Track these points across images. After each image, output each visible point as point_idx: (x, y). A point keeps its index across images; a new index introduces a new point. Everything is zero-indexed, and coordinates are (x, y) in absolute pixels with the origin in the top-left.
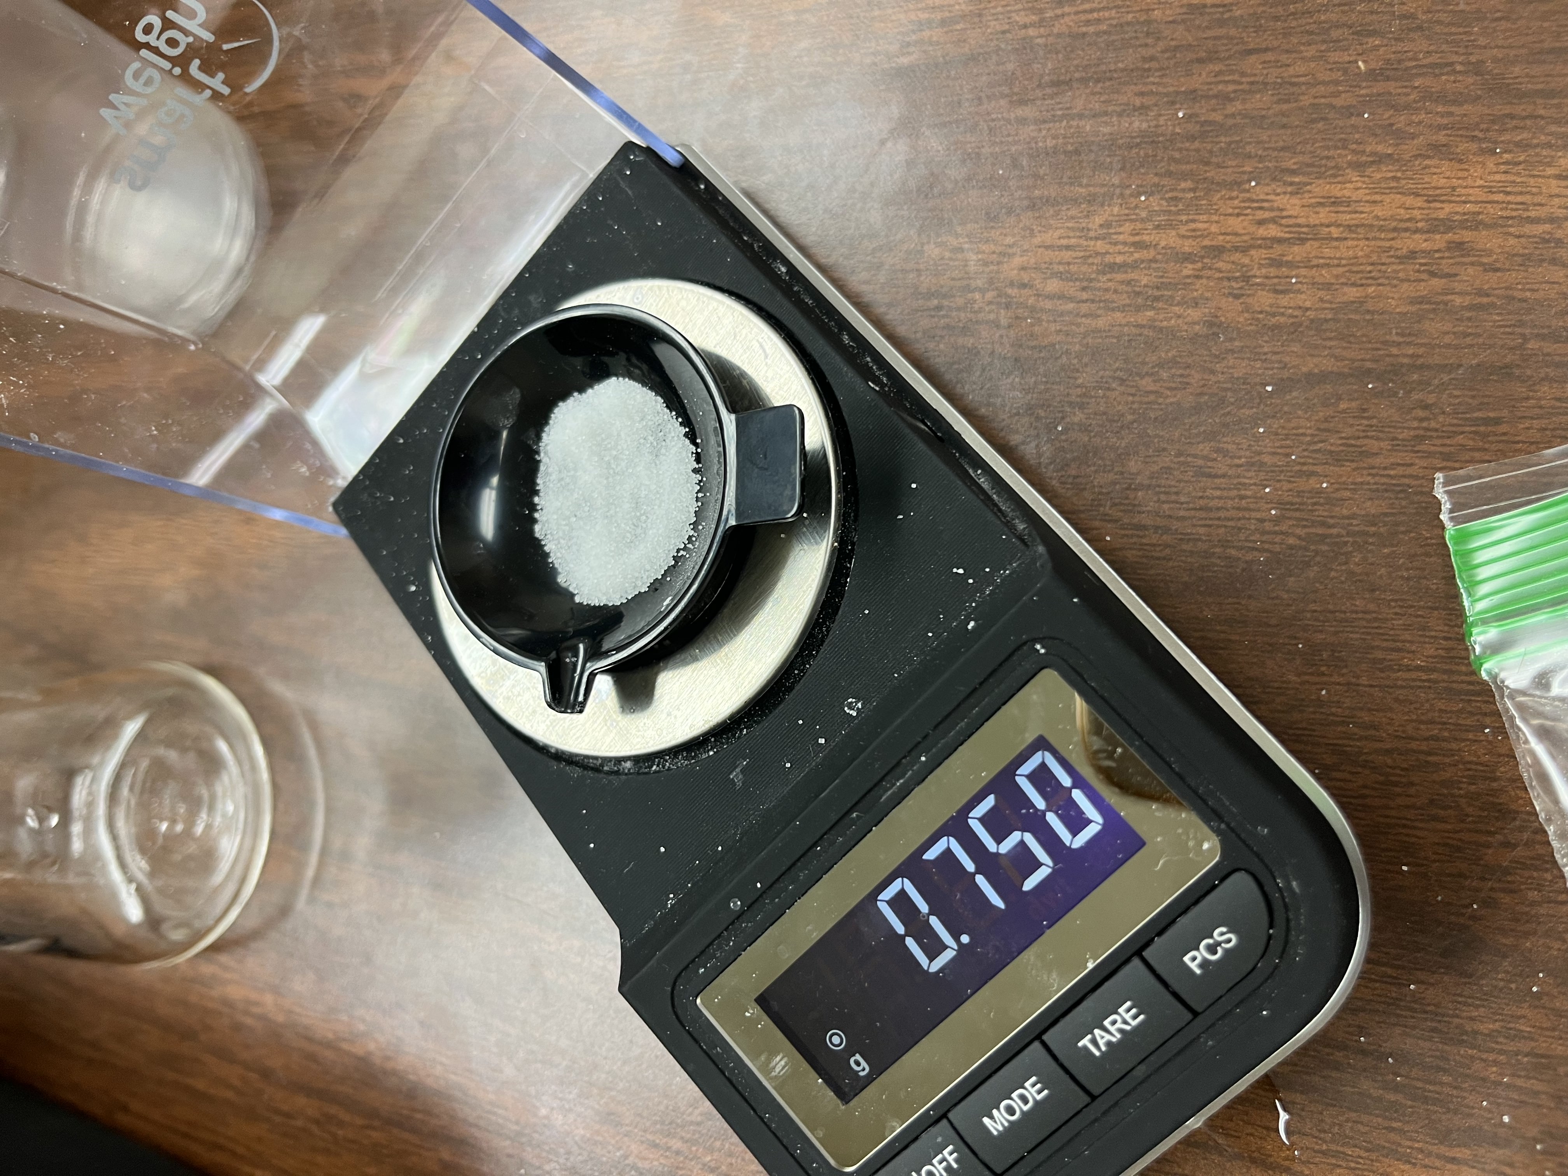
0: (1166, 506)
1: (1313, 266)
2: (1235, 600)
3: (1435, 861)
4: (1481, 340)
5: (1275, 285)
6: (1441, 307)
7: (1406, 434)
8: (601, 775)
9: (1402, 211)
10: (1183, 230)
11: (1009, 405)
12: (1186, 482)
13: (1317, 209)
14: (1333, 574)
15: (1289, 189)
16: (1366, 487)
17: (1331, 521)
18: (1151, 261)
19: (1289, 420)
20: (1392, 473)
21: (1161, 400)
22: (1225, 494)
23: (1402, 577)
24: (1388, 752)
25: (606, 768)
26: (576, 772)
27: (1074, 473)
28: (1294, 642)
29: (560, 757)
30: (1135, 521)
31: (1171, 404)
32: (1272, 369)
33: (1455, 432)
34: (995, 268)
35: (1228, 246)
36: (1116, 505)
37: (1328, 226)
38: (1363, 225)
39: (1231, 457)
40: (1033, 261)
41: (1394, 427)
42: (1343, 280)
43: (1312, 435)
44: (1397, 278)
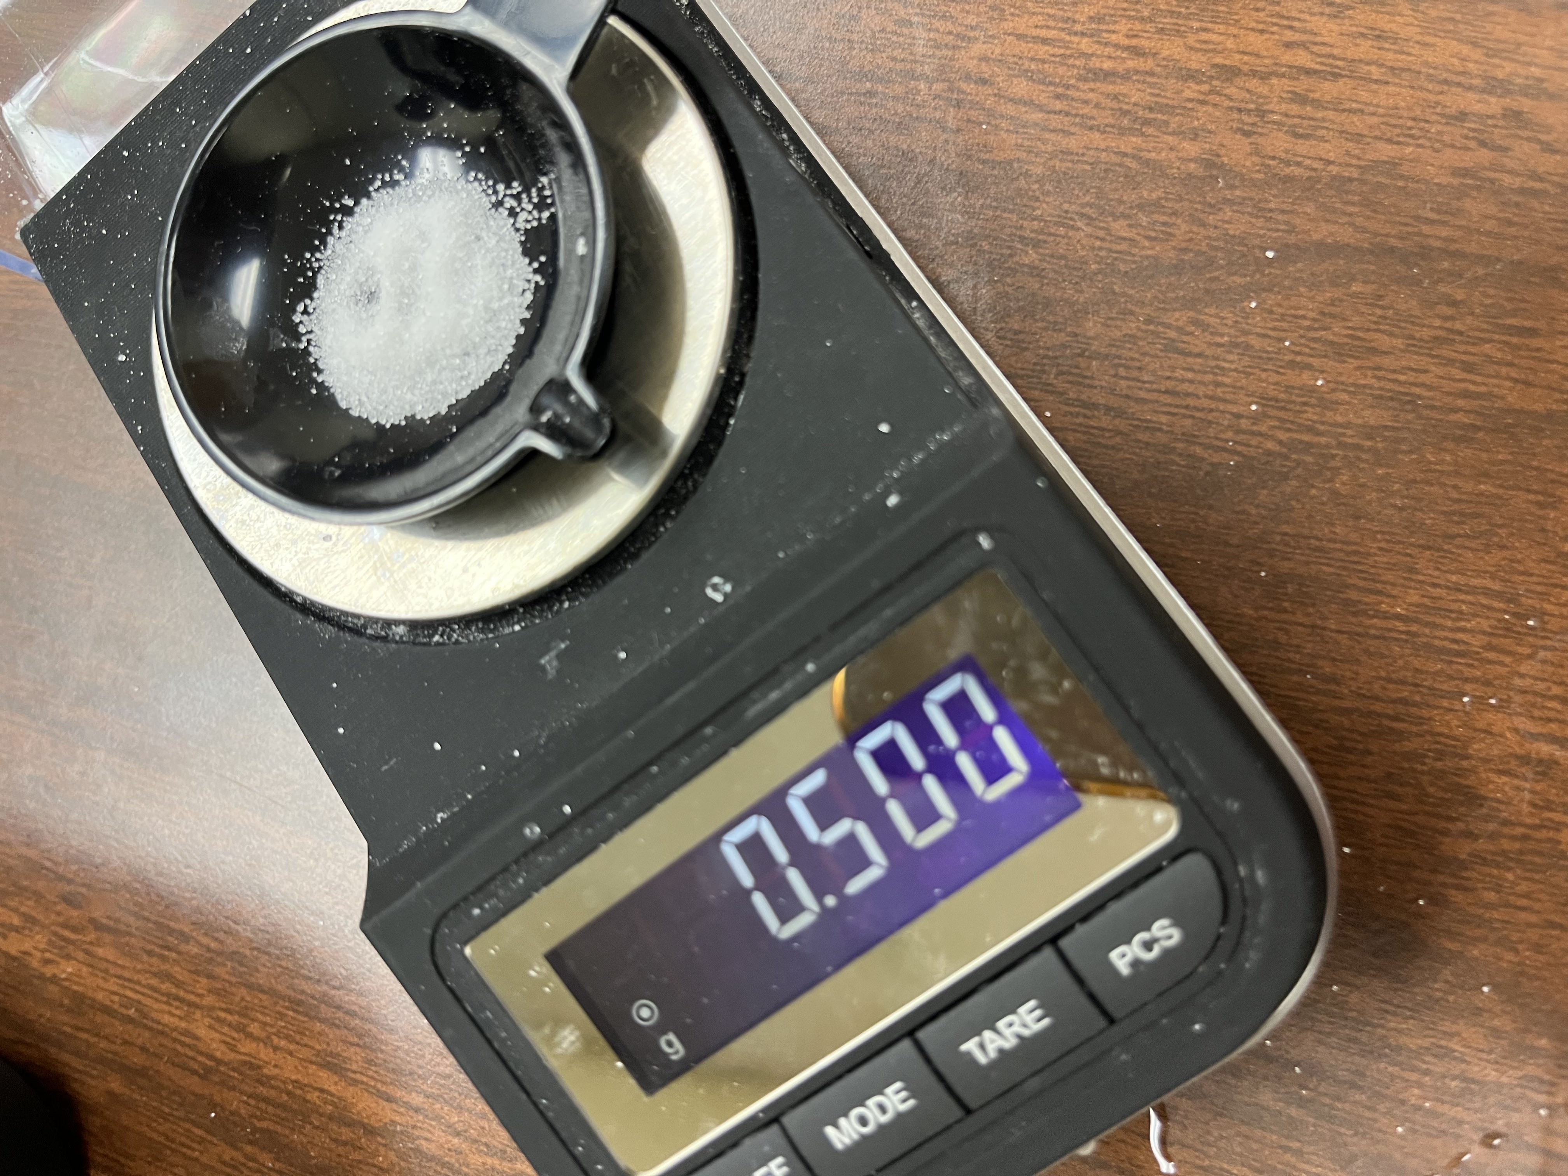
0: (1124, 383)
1: (1344, 110)
2: (1192, 509)
3: (1381, 845)
4: (1526, 233)
5: (1295, 126)
6: (1488, 185)
7: (1426, 333)
8: (364, 640)
9: (1455, 61)
10: (1191, 40)
11: (946, 230)
12: (1152, 356)
13: (1358, 41)
14: (1314, 492)
15: (1327, 10)
16: (1368, 391)
17: (1322, 428)
18: (1147, 73)
19: (1288, 298)
20: (1402, 378)
21: (1135, 251)
22: (1199, 377)
23: (1394, 506)
24: (1348, 712)
25: (369, 631)
26: (328, 632)
27: (1016, 327)
28: (1255, 568)
29: (307, 608)
30: (1084, 397)
31: (1147, 257)
32: (1278, 230)
33: (1481, 339)
34: (950, 53)
35: (1246, 68)
36: (1062, 373)
37: (1368, 64)
38: (1409, 70)
39: (1212, 334)
40: (998, 51)
41: (1413, 323)
42: (1377, 133)
43: (1314, 320)
44: (1441, 141)
